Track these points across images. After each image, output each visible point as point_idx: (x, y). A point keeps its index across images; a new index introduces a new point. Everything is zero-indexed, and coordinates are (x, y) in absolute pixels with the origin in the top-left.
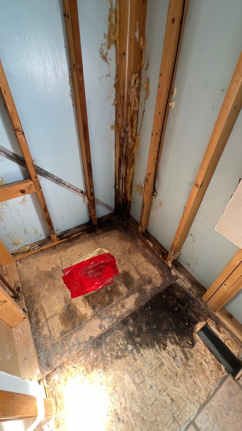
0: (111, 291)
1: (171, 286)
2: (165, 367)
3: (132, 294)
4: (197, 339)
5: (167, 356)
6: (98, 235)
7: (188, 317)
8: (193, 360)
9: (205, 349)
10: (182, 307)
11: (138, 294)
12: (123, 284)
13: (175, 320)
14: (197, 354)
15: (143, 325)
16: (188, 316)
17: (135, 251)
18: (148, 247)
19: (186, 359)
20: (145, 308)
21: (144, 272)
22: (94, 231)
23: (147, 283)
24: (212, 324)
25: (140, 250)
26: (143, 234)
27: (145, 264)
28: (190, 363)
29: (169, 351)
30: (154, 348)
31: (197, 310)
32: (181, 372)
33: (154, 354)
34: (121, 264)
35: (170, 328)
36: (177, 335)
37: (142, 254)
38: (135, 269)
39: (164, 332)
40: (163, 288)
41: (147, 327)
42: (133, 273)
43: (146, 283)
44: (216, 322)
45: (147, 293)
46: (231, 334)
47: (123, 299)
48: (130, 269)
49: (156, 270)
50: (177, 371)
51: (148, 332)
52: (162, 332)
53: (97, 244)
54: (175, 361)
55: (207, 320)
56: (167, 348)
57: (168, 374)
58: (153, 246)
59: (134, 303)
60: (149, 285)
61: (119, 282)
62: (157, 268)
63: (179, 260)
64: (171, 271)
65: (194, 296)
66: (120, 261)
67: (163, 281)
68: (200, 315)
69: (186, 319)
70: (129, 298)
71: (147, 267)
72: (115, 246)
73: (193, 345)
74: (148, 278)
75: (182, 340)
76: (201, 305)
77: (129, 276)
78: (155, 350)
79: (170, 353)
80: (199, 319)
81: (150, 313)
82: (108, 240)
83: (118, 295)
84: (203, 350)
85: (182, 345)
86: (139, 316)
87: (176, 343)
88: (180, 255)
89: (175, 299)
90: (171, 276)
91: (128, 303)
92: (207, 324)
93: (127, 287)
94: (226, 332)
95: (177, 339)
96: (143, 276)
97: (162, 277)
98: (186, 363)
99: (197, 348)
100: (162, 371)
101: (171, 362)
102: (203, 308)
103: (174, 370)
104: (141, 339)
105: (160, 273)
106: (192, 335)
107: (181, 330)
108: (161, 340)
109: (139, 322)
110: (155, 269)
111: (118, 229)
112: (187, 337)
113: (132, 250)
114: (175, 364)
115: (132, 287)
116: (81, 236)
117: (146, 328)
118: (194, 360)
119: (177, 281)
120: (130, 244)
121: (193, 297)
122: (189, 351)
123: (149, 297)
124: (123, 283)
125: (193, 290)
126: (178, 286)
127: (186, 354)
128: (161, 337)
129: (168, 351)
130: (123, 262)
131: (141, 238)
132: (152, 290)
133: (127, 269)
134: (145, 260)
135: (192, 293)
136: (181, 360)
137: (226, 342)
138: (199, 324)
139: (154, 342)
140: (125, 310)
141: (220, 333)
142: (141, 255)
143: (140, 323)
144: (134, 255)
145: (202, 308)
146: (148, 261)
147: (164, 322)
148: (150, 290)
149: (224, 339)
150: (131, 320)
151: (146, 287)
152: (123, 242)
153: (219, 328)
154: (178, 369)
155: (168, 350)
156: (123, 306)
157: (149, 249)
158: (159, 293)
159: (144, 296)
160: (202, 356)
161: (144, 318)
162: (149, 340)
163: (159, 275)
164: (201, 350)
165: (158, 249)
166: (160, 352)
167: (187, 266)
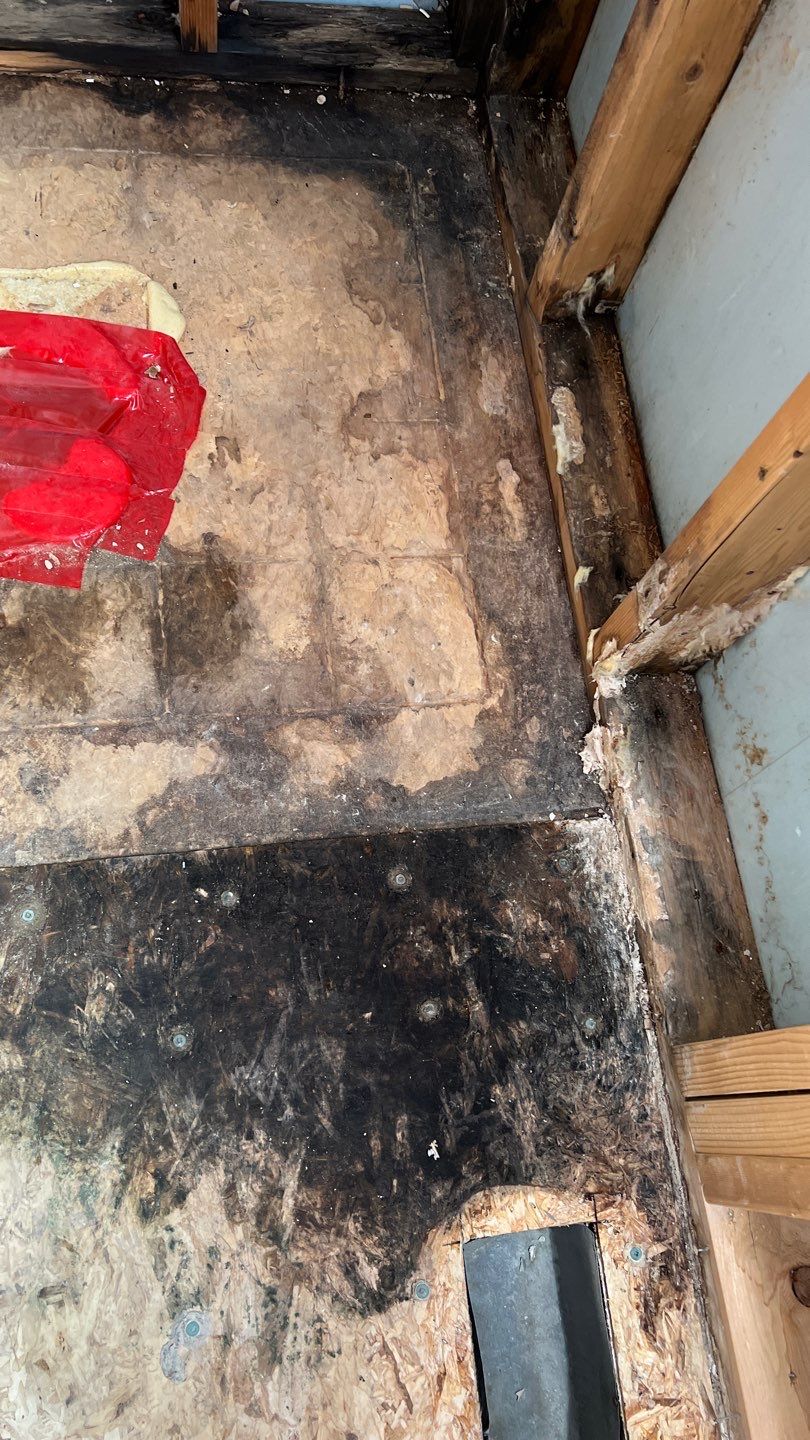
0: (21, 631)
1: (512, 835)
2: (76, 1323)
3: (161, 737)
4: (443, 1279)
5: (132, 1264)
6: (185, 155)
7: (476, 1110)
8: (309, 1389)
9: (453, 1370)
10: (485, 1024)
11: (212, 756)
12: (144, 636)
13: (368, 1078)
14: (363, 1372)
15: (102, 989)
16: (484, 1103)
17: (406, 433)
18: (530, 457)
19: (262, 1353)
20: (195, 880)
21: (364, 630)
22: (170, 107)
23: (339, 719)
24: (627, 1253)
25: (452, 449)
26: (561, 326)
27: (420, 575)
28: (273, 1391)
29: (172, 1245)
30: (78, 1166)
31: (584, 1100)
32: (164, 1407)
33: (52, 1204)
34: (230, 479)
35: (289, 1112)
36: (307, 1180)
37: (446, 486)
38: (309, 569)
39: (221, 1109)
40: (438, 817)
41: (126, 1011)
42: (274, 592)
43: (334, 713)
44: (668, 1255)
45: (286, 789)
46: (718, 1389)
47: (71, 731)
48: (270, 548)
49: (478, 669)
50: (141, 1390)
51: (100, 1047)
52: (210, 1104)
53: (135, 224)
54: (168, 1324)
55: (607, 1206)
56: (175, 1217)
57: (69, 1369)
58: (573, 467)
59: (137, 801)
60: (343, 740)
61: (122, 604)
62: (490, 655)
63: (706, 682)
64: (589, 730)
65: (637, 998)
66: (230, 446)
67: (475, 767)
68: (586, 1147)
69: (459, 1115)
70: (124, 749)
71: (415, 608)
72: (268, 318)
73: (378, 1302)
74: (369, 688)
75: (320, 1228)
76: (644, 1089)
77: (232, 600)
78: (72, 1183)
79: (173, 1261)
80: (558, 1167)
81: (206, 934)
82: (240, 237)
83: (50, 690)
84: (433, 1371)
85: (297, 1255)
86: (114, 911)
87: (259, 1223)
88: (738, 641)
89: (474, 939)
90: (568, 766)
91: (90, 781)
92: (593, 1227)
93: (157, 665)
94: (699, 1358)
95: (289, 1202)
96: (340, 653)
97: (488, 739)
98: (242, 1379)
99: (397, 1332)
100: (36, 1330)
101: (141, 1315)
102: (644, 1116)
103: (130, 1373)
104: (27, 1063)
105: (493, 702)
106: (419, 1241)
107: (360, 1167)
108: (168, 1144)
109: (81, 950)
110: (475, 650)
111: (385, 184)
112: (367, 1231)
113: (388, 410)
114: (154, 1340)
115: (196, 688)
116: (34, 91)
117: (107, 1017)
118: (318, 1389)
119: (582, 826)
120: (405, 362)
121: (624, 1003)
122: (319, 1319)
123: (285, 821)
124: (154, 623)
125: (660, 953)
126: (563, 865)
127: (284, 1327)
128: (183, 1128)
129: (167, 1237)
130: (250, 468)
131: (525, 351)
132: (338, 787)
133: (245, 543)
134: (439, 542)
135: (637, 966)
136: (226, 1340)
137: (643, 1414)
138: (531, 1199)
139: (104, 1134)
140: (40, 820)
141: (639, 1335)
142: (434, 486)
143: (86, 960)
144: (376, 458)
145: (634, 1112)
146: (458, 563)
147: (275, 1046)
148: (325, 781)
149: (643, 1391)
150: (36, 905)
151: (308, 746)
152: (356, 318)
153: (663, 1302)
154: (157, 1383)
155: (170, 1229)
156: (39, 785)
157: (536, 475)
158: (376, 838)
159: (245, 797)
160: (396, 1398)
161: (143, 942)
162: (76, 1099)
163: (470, 714)
164: (414, 1360)
165: (601, 510)
166: (103, 1210)
167: (739, 757)
